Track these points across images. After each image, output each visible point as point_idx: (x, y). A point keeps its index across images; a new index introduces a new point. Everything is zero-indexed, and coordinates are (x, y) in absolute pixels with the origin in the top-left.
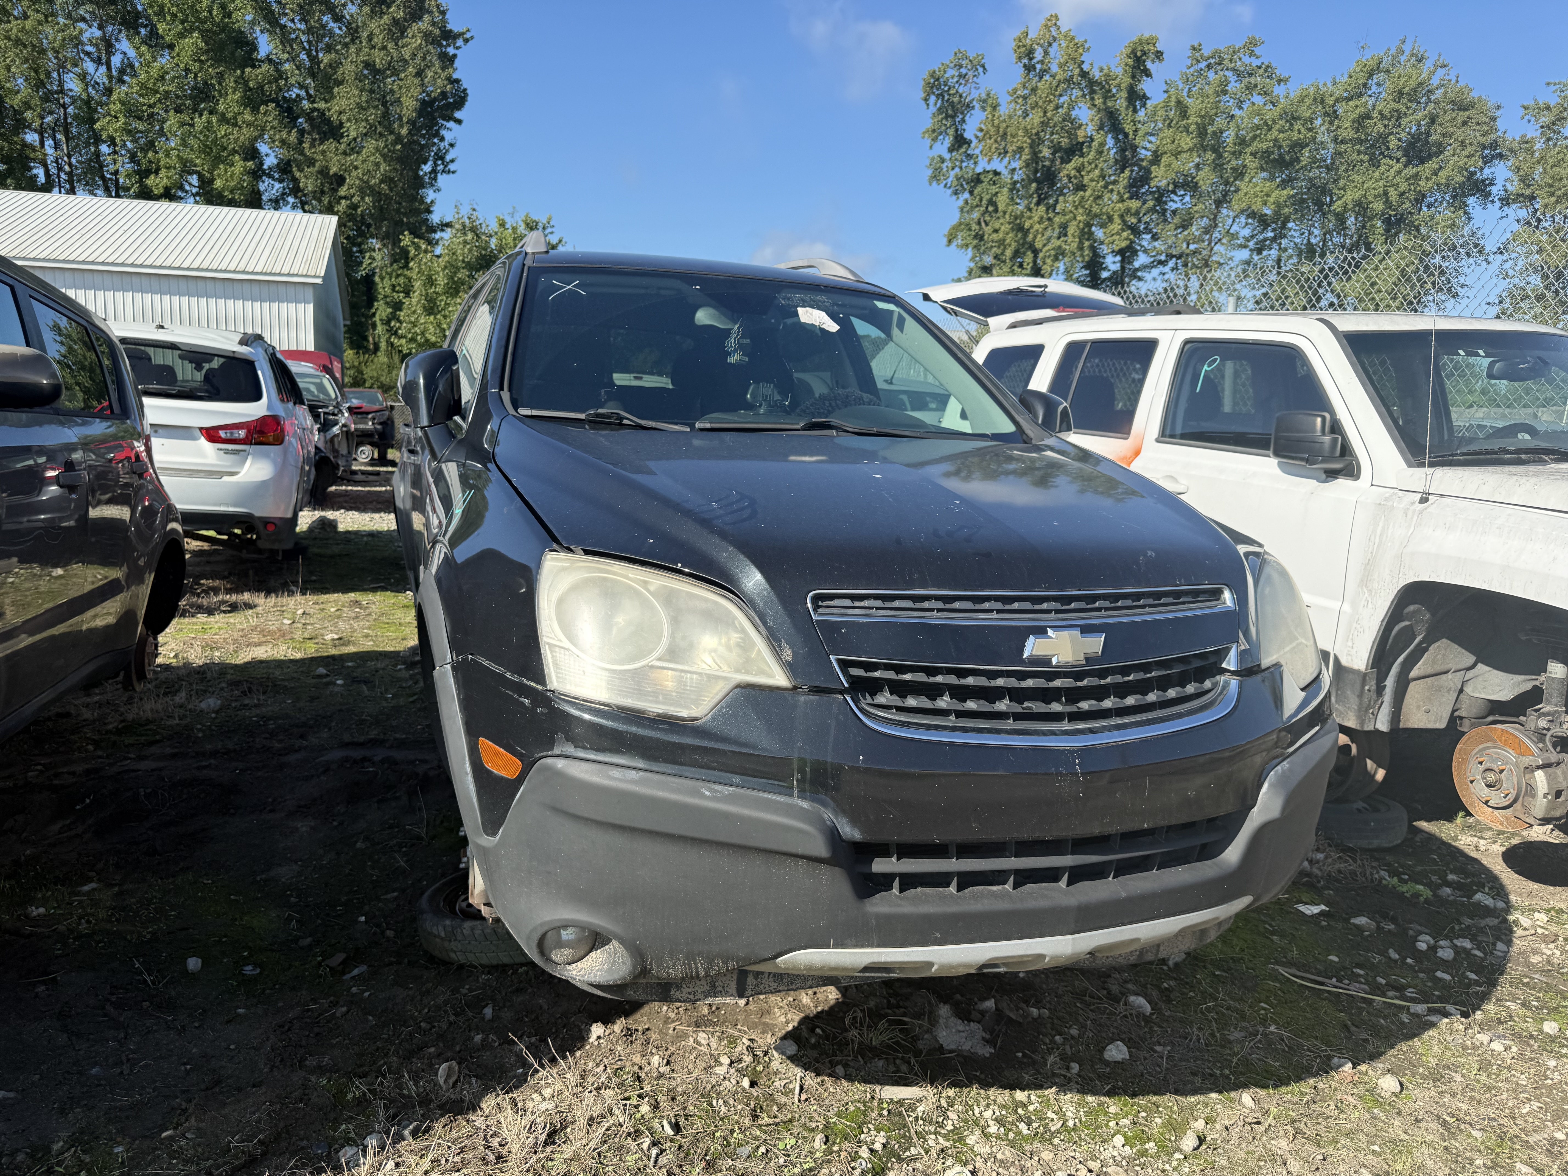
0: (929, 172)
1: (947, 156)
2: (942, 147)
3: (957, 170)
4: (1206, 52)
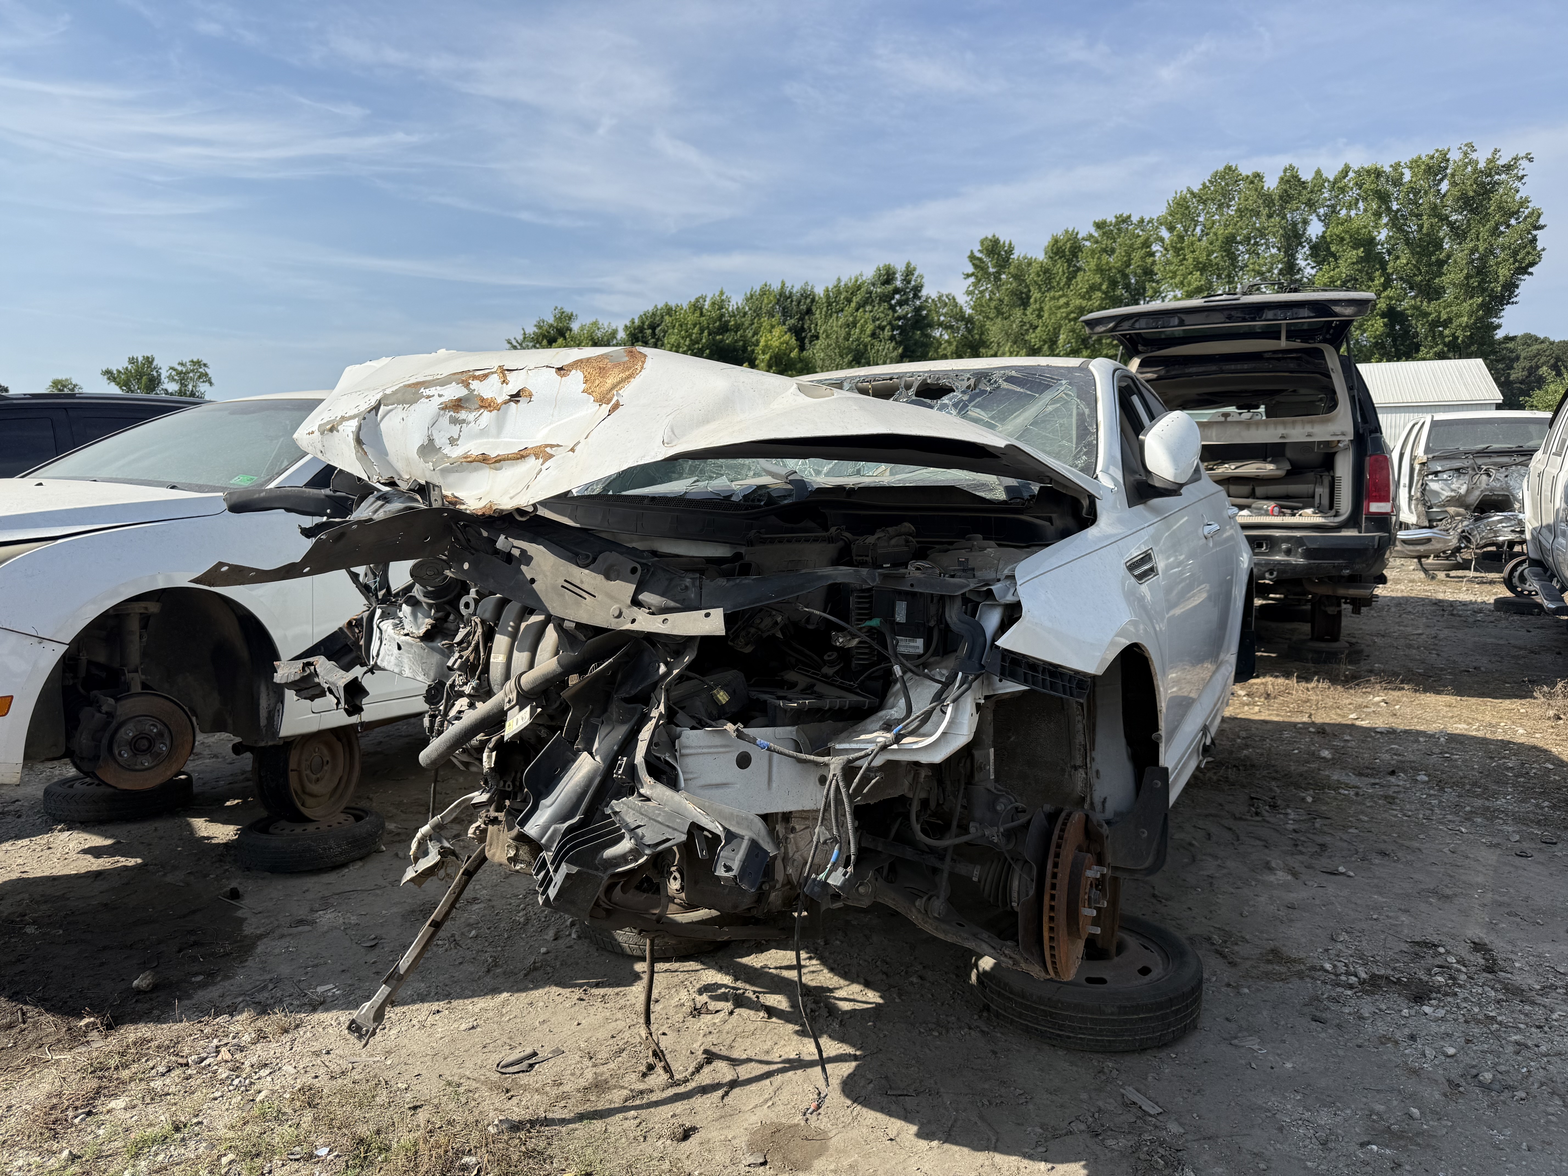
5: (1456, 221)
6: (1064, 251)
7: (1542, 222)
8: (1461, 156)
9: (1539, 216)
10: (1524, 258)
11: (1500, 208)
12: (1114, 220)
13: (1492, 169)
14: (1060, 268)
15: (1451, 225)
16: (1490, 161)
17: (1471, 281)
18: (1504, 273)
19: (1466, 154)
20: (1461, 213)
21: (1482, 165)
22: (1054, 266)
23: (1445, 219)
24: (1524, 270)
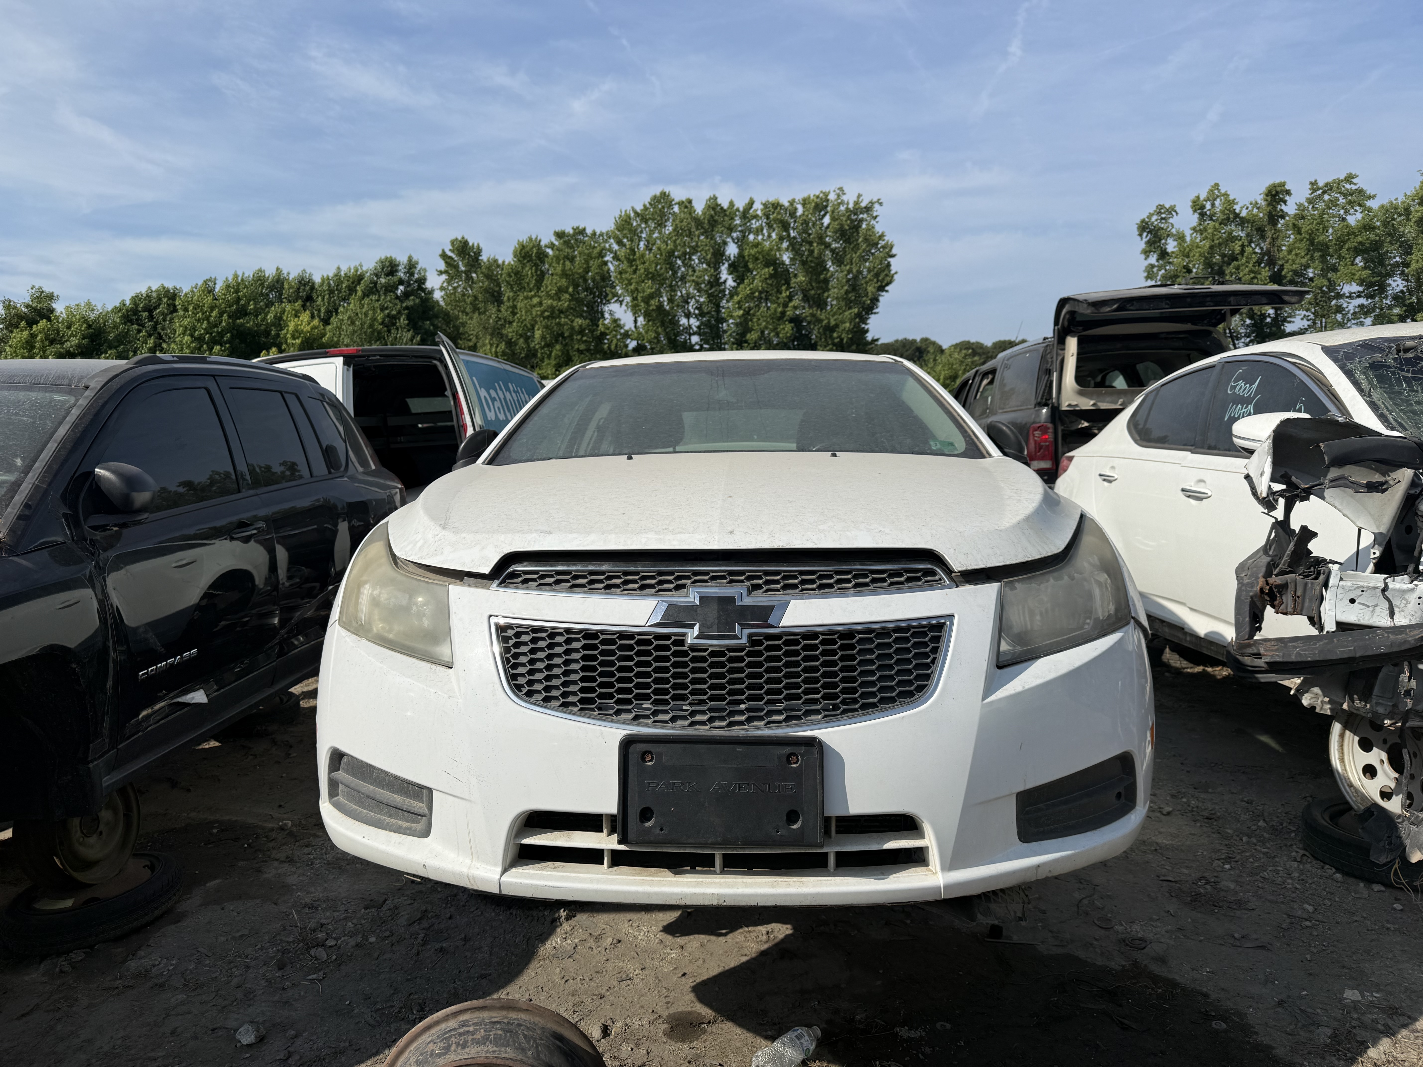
5: (836, 248)
6: (530, 256)
7: (894, 251)
8: (836, 197)
9: (892, 247)
10: (883, 279)
11: (866, 240)
12: (571, 232)
13: (857, 210)
14: (528, 271)
15: (833, 251)
16: (856, 203)
17: (850, 295)
18: (870, 289)
19: (838, 196)
20: (838, 243)
21: (851, 206)
22: (523, 268)
23: (828, 246)
24: (882, 288)
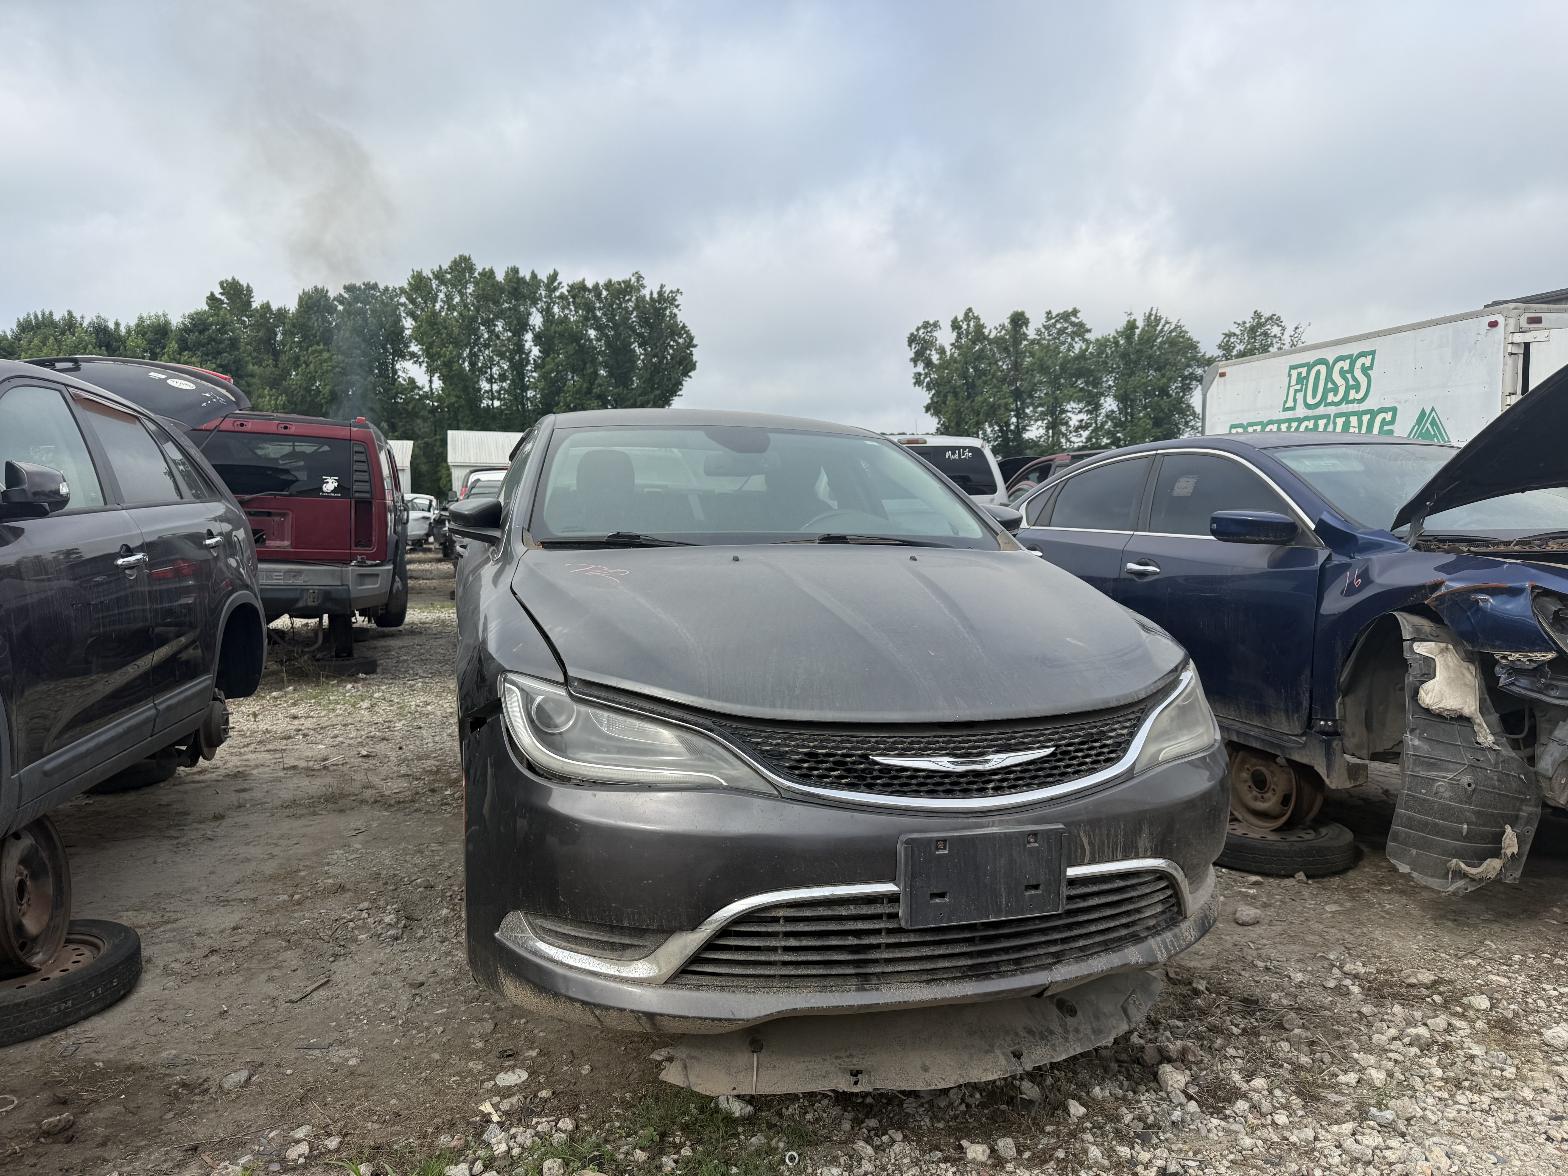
0: (914, 381)
1: (923, 372)
2: (920, 368)
3: (928, 379)
4: (1054, 314)
